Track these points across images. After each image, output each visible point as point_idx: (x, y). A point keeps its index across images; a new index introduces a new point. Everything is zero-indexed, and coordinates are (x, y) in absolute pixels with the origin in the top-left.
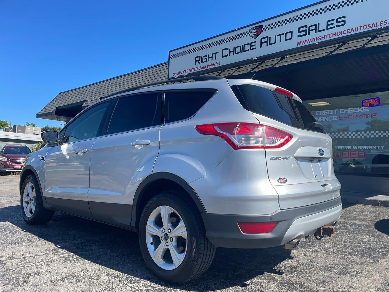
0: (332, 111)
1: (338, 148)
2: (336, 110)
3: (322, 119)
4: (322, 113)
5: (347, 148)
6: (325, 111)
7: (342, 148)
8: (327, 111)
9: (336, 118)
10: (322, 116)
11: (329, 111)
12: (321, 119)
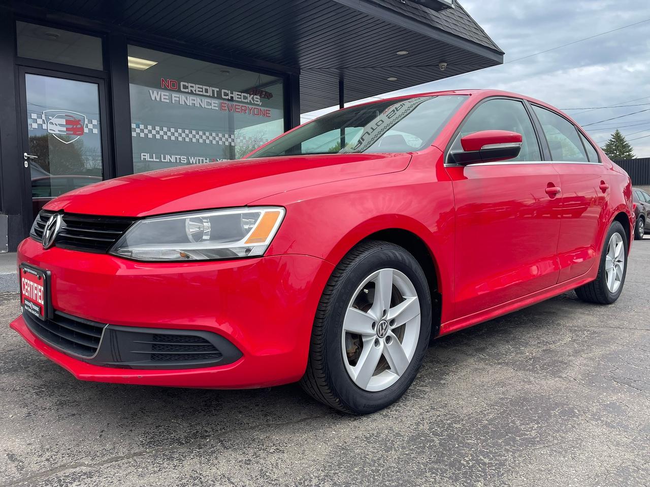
0: (210, 89)
2: (216, 90)
3: (194, 102)
4: (193, 90)
6: (197, 86)
8: (201, 86)
9: (216, 105)
10: (192, 93)
11: (204, 87)
12: (191, 102)
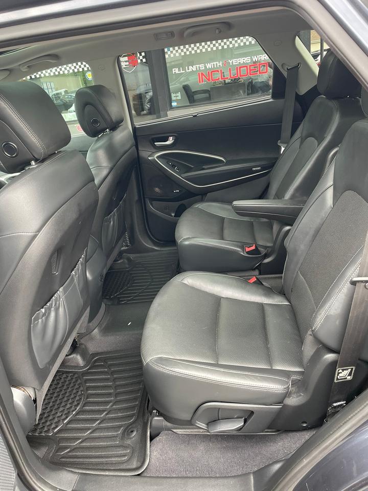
1: (234, 62)
5: (244, 61)
7: (238, 61)
